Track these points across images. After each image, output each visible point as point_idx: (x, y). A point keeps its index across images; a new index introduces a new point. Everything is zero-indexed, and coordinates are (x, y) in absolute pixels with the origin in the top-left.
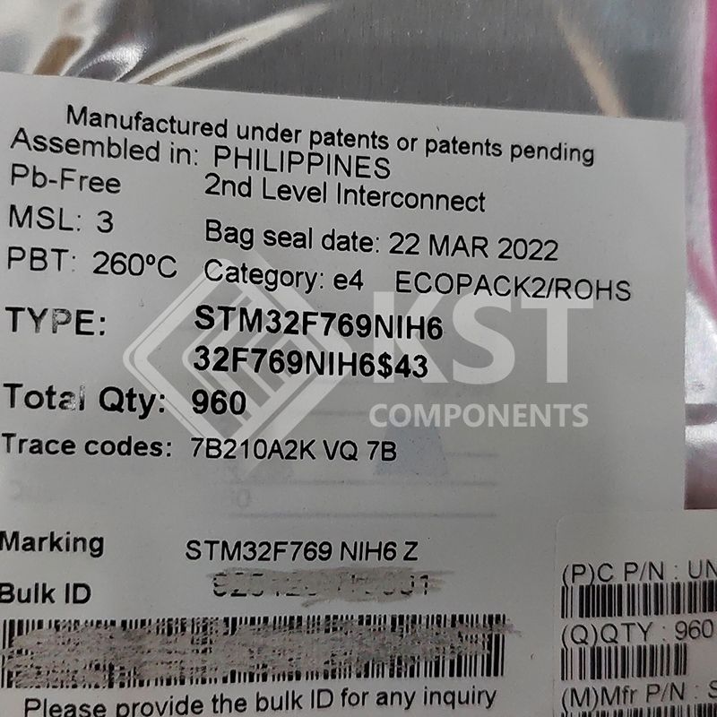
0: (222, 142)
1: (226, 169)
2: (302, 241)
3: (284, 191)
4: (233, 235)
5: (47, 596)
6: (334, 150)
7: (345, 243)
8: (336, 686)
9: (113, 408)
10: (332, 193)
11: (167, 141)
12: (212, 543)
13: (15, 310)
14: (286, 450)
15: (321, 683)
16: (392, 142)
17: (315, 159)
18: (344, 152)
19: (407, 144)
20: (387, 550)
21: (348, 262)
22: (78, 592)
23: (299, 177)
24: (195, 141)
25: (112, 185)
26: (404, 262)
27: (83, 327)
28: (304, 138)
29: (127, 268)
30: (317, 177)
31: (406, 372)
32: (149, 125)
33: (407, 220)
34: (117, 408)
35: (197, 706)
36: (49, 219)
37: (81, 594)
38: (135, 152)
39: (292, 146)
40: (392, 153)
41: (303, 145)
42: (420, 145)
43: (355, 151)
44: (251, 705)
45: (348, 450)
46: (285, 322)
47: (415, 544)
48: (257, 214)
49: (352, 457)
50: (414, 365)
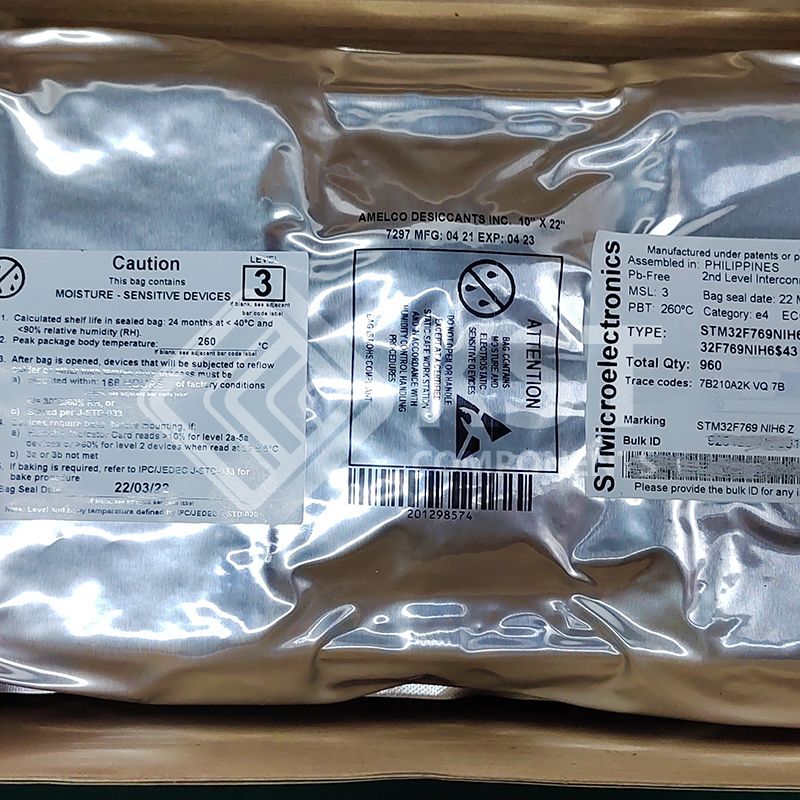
0: (708, 258)
1: (710, 270)
2: (742, 299)
3: (734, 278)
4: (714, 297)
5: (643, 442)
6: (754, 261)
7: (760, 299)
8: (759, 485)
9: (669, 367)
10: (754, 278)
11: (687, 259)
12: (708, 423)
13: (631, 328)
14: (738, 385)
15: (753, 484)
16: (780, 257)
17: (747, 265)
18: (759, 261)
19: (786, 257)
20: (781, 429)
21: (762, 307)
22: (655, 441)
23: (741, 272)
24: (698, 259)
25: (667, 277)
26: (786, 307)
27: (657, 334)
28: (742, 256)
29: (674, 311)
30: (748, 272)
31: (788, 353)
32: (679, 253)
33: (787, 289)
34: (671, 367)
35: (703, 490)
36: (644, 292)
37: (657, 441)
38: (674, 263)
39: (737, 259)
40: (780, 261)
41: (741, 259)
42: (792, 257)
43: (764, 261)
44: (724, 490)
45: (764, 386)
46: (736, 333)
47: (793, 426)
48: (724, 288)
49: (766, 389)
50: (791, 351)
